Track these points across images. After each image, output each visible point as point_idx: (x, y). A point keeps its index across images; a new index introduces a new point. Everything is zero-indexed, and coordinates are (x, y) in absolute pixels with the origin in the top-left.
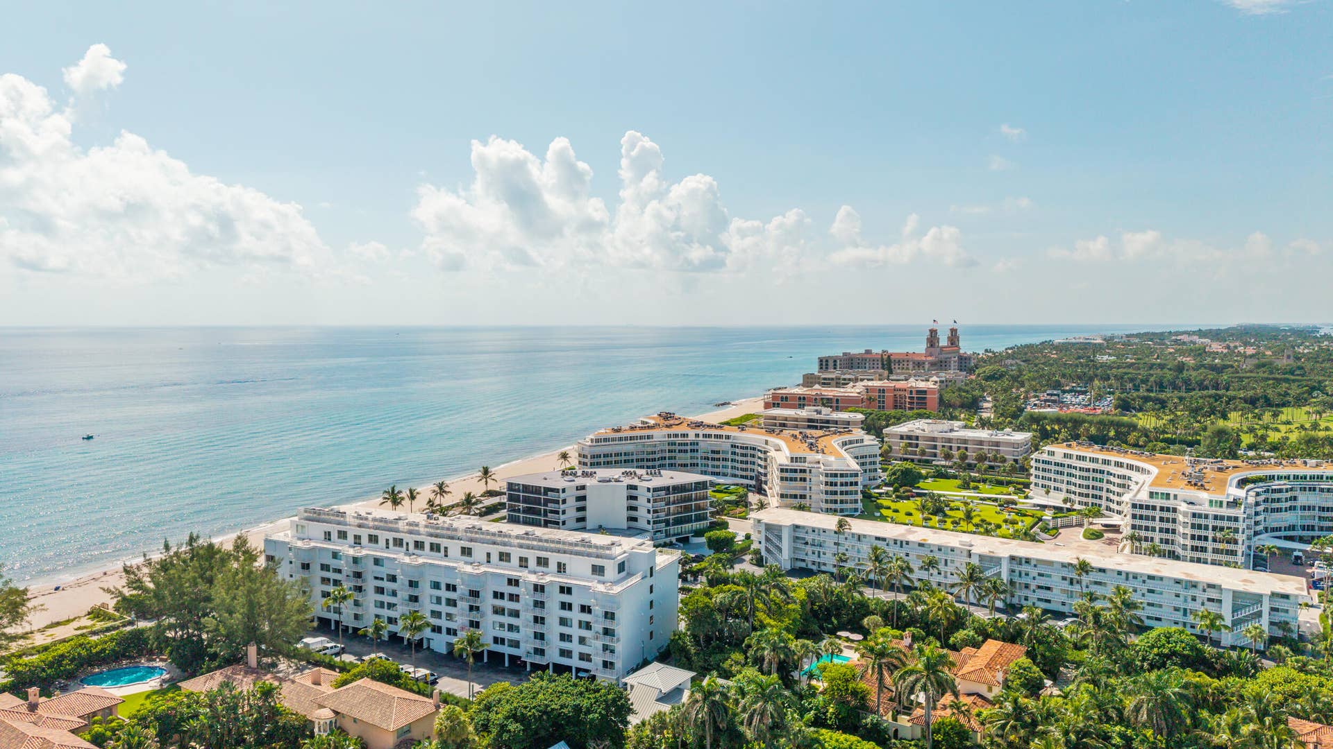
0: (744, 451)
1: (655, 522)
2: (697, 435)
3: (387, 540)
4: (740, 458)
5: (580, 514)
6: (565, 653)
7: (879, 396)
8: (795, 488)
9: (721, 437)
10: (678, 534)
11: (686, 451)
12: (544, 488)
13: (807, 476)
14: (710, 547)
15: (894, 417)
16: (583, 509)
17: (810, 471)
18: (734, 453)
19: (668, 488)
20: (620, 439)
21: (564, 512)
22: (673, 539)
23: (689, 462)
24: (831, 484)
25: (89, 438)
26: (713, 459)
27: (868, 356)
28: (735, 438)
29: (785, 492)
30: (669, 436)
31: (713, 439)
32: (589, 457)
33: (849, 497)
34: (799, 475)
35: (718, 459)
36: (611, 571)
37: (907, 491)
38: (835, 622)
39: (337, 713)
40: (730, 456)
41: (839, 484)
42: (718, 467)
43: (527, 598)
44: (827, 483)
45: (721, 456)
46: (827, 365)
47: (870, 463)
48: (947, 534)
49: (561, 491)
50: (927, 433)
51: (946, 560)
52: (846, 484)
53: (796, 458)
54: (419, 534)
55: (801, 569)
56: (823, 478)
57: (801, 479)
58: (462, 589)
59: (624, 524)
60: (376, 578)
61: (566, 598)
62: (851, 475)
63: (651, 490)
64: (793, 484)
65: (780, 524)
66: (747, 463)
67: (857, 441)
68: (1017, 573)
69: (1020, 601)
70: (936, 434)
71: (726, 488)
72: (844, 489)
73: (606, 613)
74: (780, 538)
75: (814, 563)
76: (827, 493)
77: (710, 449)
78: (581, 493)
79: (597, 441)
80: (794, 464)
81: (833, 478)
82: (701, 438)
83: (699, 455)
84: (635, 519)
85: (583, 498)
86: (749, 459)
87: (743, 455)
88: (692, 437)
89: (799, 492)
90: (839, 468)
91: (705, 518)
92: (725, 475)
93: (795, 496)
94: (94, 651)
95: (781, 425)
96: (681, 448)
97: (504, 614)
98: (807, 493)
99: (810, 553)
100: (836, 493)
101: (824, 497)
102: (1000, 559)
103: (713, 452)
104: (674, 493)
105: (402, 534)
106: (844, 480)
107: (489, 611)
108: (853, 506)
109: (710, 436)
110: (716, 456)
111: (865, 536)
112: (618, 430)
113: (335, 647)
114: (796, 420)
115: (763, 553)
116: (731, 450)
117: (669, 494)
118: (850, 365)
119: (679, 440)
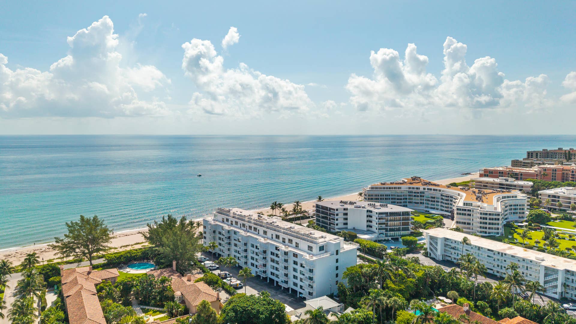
0: (447, 198)
1: (379, 229)
2: (424, 189)
3: (241, 224)
4: (445, 202)
5: (345, 221)
6: (295, 284)
7: (553, 173)
8: (465, 219)
9: (436, 190)
10: (392, 236)
11: (418, 196)
12: (330, 208)
13: (471, 213)
14: (404, 244)
15: (553, 185)
16: (346, 219)
17: (473, 211)
18: (442, 199)
19: (387, 213)
20: (384, 188)
21: (337, 220)
22: (390, 238)
23: (419, 201)
24: (484, 219)
25: (200, 176)
26: (432, 201)
27: (560, 151)
28: (443, 191)
29: (459, 220)
30: (409, 188)
31: (432, 191)
32: (367, 195)
33: (494, 226)
34: (467, 213)
35: (434, 201)
36: (315, 250)
37: (537, 226)
38: (442, 291)
39: (182, 294)
40: (440, 200)
41: (488, 219)
42: (434, 205)
43: (282, 257)
44: (481, 218)
45: (436, 200)
46: (532, 155)
47: (520, 209)
48: (533, 252)
49: (336, 210)
50: (566, 195)
51: (527, 267)
52: (493, 219)
53: (467, 203)
54: (251, 223)
55: (448, 261)
56: (479, 216)
57: (468, 215)
58: (261, 250)
59: (365, 228)
60: (235, 240)
61: (295, 259)
62: (496, 215)
63: (378, 214)
64: (464, 217)
65: (438, 237)
66: (448, 204)
67: (513, 197)
68: (571, 280)
69: (572, 296)
70: (570, 196)
71: (432, 216)
72: (491, 221)
73: (310, 270)
74: (436, 243)
75: (455, 259)
76: (481, 223)
77: (430, 196)
78: (345, 212)
79: (372, 188)
80: (466, 206)
81: (485, 216)
82: (426, 190)
83: (425, 198)
84: (371, 227)
85: (346, 214)
86: (450, 202)
87: (446, 200)
88: (421, 190)
89: (467, 221)
90: (491, 211)
91: (408, 230)
92: (437, 209)
93: (465, 223)
94: (133, 255)
95: (484, 186)
96: (415, 194)
97: (274, 262)
98: (471, 222)
99: (453, 253)
100: (486, 223)
101: (479, 225)
102: (558, 270)
103: (432, 197)
104: (391, 216)
105: (245, 222)
106: (491, 217)
107: (269, 260)
108: (496, 231)
109: (431, 189)
110: (433, 199)
111: (482, 248)
112: (384, 184)
113: (215, 266)
114: (493, 184)
115: (428, 250)
116: (440, 197)
117: (388, 216)
118: (547, 156)
119: (415, 190)
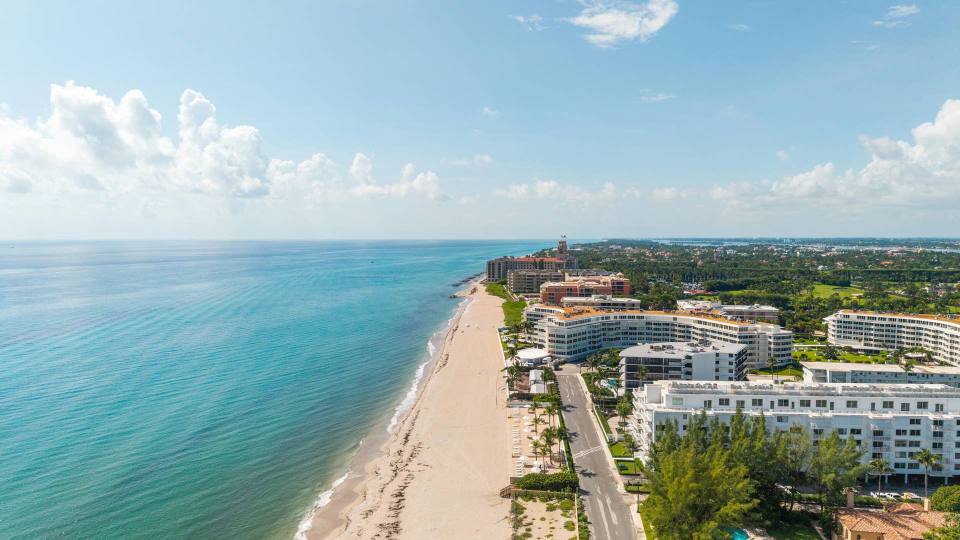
0: (658, 327)
2: (616, 317)
4: (654, 332)
9: (633, 317)
12: (667, 359)
16: (689, 373)
17: (759, 337)
18: (648, 329)
26: (631, 334)
32: (566, 336)
33: (786, 352)
35: (635, 334)
40: (645, 331)
41: (781, 344)
43: (927, 431)
45: (637, 331)
52: (785, 343)
53: (742, 328)
56: (771, 341)
58: (867, 431)
62: (787, 337)
66: (660, 335)
78: (688, 361)
83: (621, 331)
85: (689, 365)
86: (662, 332)
87: (656, 329)
96: (609, 326)
97: (905, 446)
98: (756, 351)
100: (779, 350)
101: (773, 353)
103: (631, 328)
105: (786, 396)
107: (892, 444)
108: (788, 357)
109: (624, 317)
110: (632, 331)
114: (593, 304)
116: (644, 326)
